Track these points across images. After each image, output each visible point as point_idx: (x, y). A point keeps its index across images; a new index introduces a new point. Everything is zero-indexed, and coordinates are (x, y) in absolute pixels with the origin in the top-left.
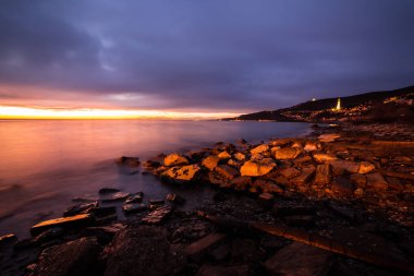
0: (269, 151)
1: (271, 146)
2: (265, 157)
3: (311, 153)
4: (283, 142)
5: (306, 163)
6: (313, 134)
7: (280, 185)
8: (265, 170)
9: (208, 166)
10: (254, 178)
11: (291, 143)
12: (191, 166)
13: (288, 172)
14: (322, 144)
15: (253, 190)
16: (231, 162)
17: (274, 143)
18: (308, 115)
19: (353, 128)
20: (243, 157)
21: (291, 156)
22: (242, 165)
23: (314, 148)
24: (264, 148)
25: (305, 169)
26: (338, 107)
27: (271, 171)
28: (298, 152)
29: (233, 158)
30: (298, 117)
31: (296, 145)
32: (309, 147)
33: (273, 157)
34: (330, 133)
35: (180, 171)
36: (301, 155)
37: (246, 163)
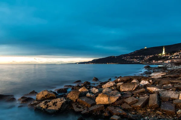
0: (115, 86)
1: (117, 82)
2: (113, 90)
3: (145, 86)
4: (125, 79)
5: (142, 93)
6: (146, 73)
7: (124, 110)
8: (114, 99)
9: (71, 98)
10: (106, 106)
11: (131, 79)
12: (59, 99)
13: (130, 100)
14: (153, 79)
15: (106, 114)
16: (88, 94)
17: (119, 80)
18: (142, 59)
19: (175, 67)
20: (97, 91)
21: (131, 89)
22: (97, 96)
23: (147, 82)
24: (111, 84)
25: (141, 98)
26: (164, 53)
27: (118, 100)
28: (136, 86)
29: (90, 92)
30: (135, 60)
31: (134, 81)
32: (144, 82)
33: (118, 90)
34: (158, 72)
35: (51, 103)
36: (138, 88)
37: (100, 95)
